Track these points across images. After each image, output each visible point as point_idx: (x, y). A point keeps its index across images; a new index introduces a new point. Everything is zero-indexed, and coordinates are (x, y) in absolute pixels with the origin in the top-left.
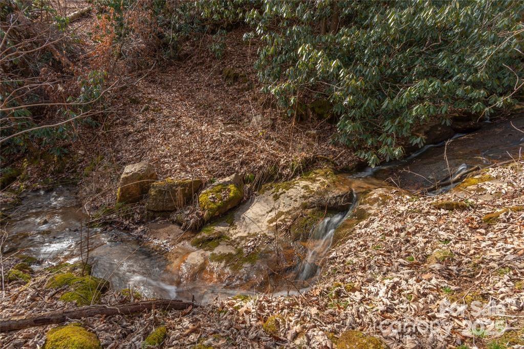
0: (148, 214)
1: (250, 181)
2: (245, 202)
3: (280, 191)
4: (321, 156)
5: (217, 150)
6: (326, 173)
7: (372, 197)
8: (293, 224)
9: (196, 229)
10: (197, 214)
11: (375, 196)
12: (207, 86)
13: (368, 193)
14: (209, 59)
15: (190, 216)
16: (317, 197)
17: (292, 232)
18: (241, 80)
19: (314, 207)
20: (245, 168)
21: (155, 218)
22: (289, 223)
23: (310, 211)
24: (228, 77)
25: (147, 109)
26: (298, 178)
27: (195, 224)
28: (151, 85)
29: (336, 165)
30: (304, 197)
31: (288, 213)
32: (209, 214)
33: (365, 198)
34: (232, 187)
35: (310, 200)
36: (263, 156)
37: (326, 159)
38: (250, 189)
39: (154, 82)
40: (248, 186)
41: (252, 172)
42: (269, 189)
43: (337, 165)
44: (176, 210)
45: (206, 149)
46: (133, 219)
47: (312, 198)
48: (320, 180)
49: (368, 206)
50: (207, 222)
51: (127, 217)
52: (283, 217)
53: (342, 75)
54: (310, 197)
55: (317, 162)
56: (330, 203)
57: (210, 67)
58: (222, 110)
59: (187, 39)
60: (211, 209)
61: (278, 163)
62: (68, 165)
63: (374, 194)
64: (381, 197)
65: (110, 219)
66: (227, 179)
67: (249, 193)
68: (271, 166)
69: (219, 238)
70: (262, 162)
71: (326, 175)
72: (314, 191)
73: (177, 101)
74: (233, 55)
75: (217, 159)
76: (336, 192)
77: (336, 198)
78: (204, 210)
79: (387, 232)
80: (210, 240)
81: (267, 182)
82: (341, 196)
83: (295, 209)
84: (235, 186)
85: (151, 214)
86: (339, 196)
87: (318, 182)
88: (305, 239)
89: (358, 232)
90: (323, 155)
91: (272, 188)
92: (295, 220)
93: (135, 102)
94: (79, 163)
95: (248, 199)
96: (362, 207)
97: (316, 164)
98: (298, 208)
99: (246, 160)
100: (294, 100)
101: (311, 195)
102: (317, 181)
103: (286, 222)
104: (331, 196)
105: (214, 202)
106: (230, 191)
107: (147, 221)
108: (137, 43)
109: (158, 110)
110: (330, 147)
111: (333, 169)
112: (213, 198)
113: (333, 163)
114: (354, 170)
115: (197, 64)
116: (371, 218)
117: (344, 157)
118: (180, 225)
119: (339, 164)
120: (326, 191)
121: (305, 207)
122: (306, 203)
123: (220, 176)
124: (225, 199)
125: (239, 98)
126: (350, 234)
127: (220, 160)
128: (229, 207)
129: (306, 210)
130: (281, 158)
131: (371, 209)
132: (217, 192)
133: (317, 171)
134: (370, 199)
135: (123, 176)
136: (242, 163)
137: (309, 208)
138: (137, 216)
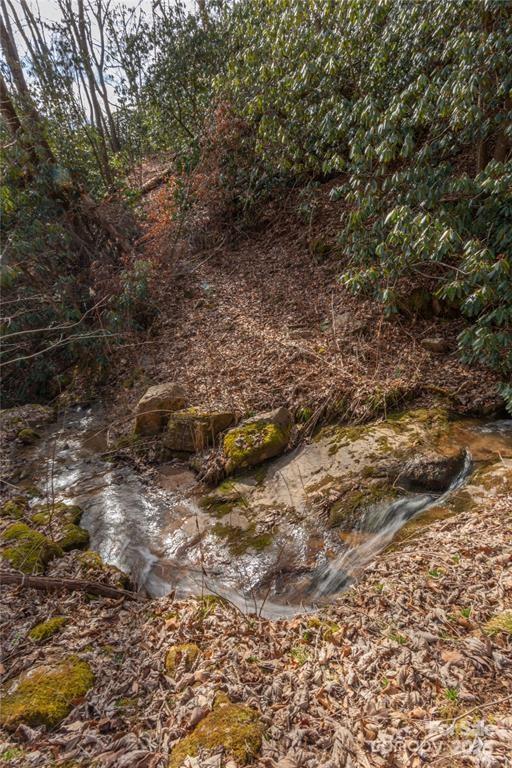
0: (164, 452)
1: (304, 420)
2: (290, 451)
3: (343, 441)
4: (433, 386)
5: (270, 368)
6: (431, 417)
7: (494, 474)
8: (339, 499)
9: (215, 482)
10: (218, 461)
11: (498, 473)
12: (286, 267)
13: (492, 464)
14: (295, 226)
15: (208, 463)
16: (393, 460)
17: (332, 514)
18: (333, 256)
19: (384, 476)
20: (301, 400)
21: (172, 458)
22: (332, 498)
23: (374, 481)
24: (316, 252)
25: (200, 305)
26: (380, 421)
27: (213, 475)
28: (214, 270)
29: (457, 403)
30: (372, 457)
31: (340, 480)
32: (231, 464)
33: (481, 473)
34: (270, 428)
35: (380, 464)
36: (331, 381)
37: (439, 391)
38: (301, 433)
39: (218, 265)
40: (299, 427)
41: (310, 406)
42: (327, 436)
43: (461, 404)
44: (194, 452)
45: (256, 366)
46: (147, 457)
47: (384, 460)
48: (412, 429)
49: (480, 488)
50: (230, 475)
51: (140, 454)
52: (329, 485)
53: (469, 251)
54: (382, 458)
55: (423, 395)
56: (413, 474)
57: (295, 237)
58: (296, 304)
59: (271, 199)
60: (235, 458)
61: (350, 395)
62: (110, 377)
63: (499, 468)
64: (507, 477)
65: (123, 453)
66: (266, 415)
67: (298, 438)
68: (338, 399)
69: (235, 501)
70: (327, 392)
71: (428, 422)
72: (391, 449)
73: (241, 293)
74: (329, 216)
75: (266, 382)
76: (432, 455)
77: (425, 467)
78: (227, 457)
79: (467, 548)
80: (222, 502)
81: (330, 424)
82: (437, 464)
83: (353, 475)
84: (275, 427)
85: (168, 453)
86: (433, 463)
87: (407, 434)
88: (349, 529)
89: (430, 536)
90: (436, 384)
91: (334, 434)
92: (345, 493)
93: (190, 295)
94: (120, 374)
95: (295, 447)
96: (470, 489)
97: (420, 399)
98: (357, 475)
99: (305, 386)
100: (388, 294)
101: (384, 455)
102: (407, 431)
103: (329, 494)
104: (417, 461)
105: (241, 448)
106: (266, 434)
107: (163, 462)
108: (201, 215)
109: (213, 306)
110: (460, 370)
111: (449, 410)
112: (241, 441)
113: (452, 399)
114: (493, 414)
115: (278, 235)
116: (463, 516)
117: (480, 390)
118: (197, 472)
119: (464, 402)
120: (413, 452)
121: (368, 474)
122: (372, 468)
123: (264, 408)
124: (257, 446)
125: (326, 285)
126: (419, 535)
127: (269, 385)
128: (264, 456)
129: (369, 479)
130: (358, 386)
131: (481, 495)
132: (249, 433)
133: (417, 413)
134: (489, 477)
135: (142, 401)
136: (297, 392)
137: (374, 477)
138: (152, 454)
